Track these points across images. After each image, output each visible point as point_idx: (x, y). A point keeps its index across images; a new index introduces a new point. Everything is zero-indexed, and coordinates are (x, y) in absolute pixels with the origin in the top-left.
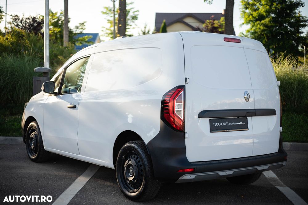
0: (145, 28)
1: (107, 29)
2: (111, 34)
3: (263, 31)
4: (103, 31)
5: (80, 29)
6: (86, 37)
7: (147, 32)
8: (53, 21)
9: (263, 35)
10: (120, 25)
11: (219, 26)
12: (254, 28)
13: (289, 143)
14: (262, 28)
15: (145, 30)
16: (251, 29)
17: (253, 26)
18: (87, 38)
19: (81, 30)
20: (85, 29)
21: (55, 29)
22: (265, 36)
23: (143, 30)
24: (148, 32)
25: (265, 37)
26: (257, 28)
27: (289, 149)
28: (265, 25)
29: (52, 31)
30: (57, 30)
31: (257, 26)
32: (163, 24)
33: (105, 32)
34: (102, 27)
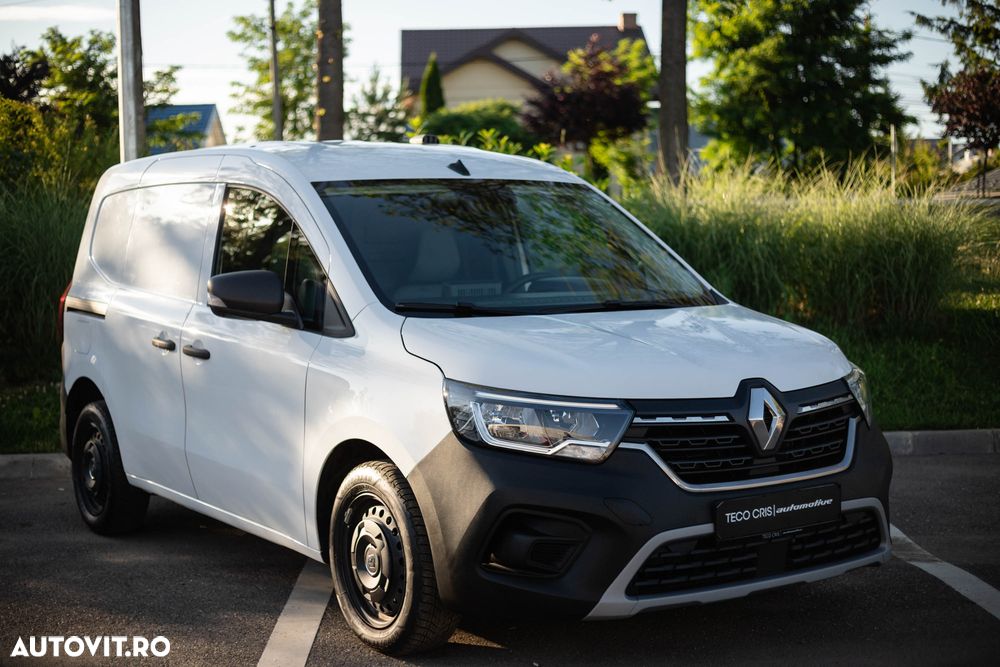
0: (375, 80)
1: (248, 89)
2: (264, 104)
3: (759, 79)
4: (235, 96)
5: (158, 92)
6: (180, 116)
7: (379, 94)
8: (70, 68)
9: (757, 93)
10: (326, 79)
11: (616, 70)
12: (727, 72)
13: (909, 434)
14: (753, 70)
15: (374, 89)
16: (718, 74)
17: (723, 66)
18: (183, 121)
19: (163, 96)
20: (174, 92)
21: (75, 95)
22: (762, 95)
23: (368, 88)
24: (386, 94)
25: (762, 101)
26: (737, 71)
27: (910, 450)
28: (762, 62)
29: (68, 102)
30: (83, 97)
31: (736, 65)
32: (428, 69)
33: (242, 101)
34: (233, 84)
